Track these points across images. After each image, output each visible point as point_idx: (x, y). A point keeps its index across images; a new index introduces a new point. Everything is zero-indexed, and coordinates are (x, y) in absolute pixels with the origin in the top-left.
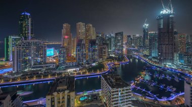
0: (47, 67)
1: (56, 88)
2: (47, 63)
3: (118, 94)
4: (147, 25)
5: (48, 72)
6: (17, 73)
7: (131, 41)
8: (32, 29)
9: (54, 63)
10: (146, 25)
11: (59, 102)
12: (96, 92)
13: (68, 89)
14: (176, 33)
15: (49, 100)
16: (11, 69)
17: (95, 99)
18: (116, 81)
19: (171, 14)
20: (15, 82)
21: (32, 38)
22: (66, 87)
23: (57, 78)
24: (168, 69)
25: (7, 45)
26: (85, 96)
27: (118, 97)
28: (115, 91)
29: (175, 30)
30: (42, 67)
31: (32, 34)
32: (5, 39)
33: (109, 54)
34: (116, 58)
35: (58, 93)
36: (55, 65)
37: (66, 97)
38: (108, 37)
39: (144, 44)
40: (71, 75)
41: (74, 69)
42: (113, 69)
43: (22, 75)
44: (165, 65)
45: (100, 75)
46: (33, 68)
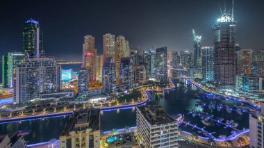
1: (74, 126)
2: (62, 91)
3: (159, 133)
4: (200, 38)
5: (63, 103)
6: (20, 105)
7: (177, 59)
11: (78, 145)
12: (129, 130)
13: (90, 126)
14: (238, 49)
15: (64, 142)
16: (12, 99)
17: (128, 140)
18: (157, 115)
19: (231, 23)
20: (17, 117)
21: (41, 56)
22: (87, 124)
23: (75, 112)
25: (6, 65)
26: (114, 136)
27: (159, 137)
28: (156, 129)
29: (237, 45)
31: (40, 49)
32: (3, 57)
33: (148, 78)
34: (157, 83)
35: (77, 133)
36: (72, 93)
37: (87, 138)
38: (146, 54)
39: (195, 63)
40: (96, 107)
41: (100, 99)
43: (27, 108)
44: (224, 92)
45: (135, 106)
46: (42, 97)
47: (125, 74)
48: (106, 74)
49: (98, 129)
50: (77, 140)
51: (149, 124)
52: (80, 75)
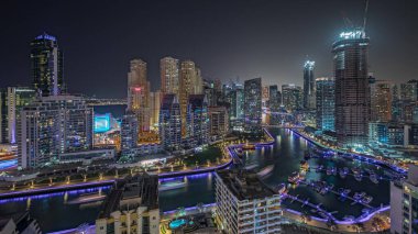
0: (95, 155)
1: (118, 203)
2: (97, 149)
3: (252, 213)
4: (312, 63)
5: (98, 168)
6: (28, 170)
7: (277, 97)
10: (310, 64)
11: (124, 233)
12: (204, 209)
13: (143, 203)
14: (372, 80)
15: (102, 228)
16: (13, 162)
17: (202, 223)
18: (248, 184)
19: (361, 40)
20: (24, 191)
21: (61, 92)
22: (139, 200)
23: (118, 181)
24: (356, 157)
25: (4, 106)
26: (180, 218)
27: (252, 219)
28: (247, 207)
29: (370, 74)
30: (83, 156)
33: (231, 127)
34: (246, 135)
35: (123, 214)
36: (112, 151)
37: (140, 222)
38: (229, 89)
39: (305, 103)
40: (151, 174)
41: (156, 160)
42: (241, 157)
43: (40, 175)
44: (350, 148)
45: (212, 171)
46: (63, 158)
47: (196, 121)
48: (166, 120)
49: (156, 208)
50: (124, 224)
51: (236, 199)
52: (124, 122)
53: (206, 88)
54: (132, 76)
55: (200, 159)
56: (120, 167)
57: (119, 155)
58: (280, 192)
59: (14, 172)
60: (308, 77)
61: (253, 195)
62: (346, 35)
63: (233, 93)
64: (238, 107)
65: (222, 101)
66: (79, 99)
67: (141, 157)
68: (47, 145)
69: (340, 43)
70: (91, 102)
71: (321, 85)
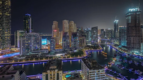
0: (42, 52)
1: (49, 68)
2: (42, 50)
3: (94, 74)
4: (117, 21)
5: (43, 56)
6: (23, 56)
7: (104, 33)
8: (32, 26)
9: (47, 50)
11: (51, 78)
12: (77, 72)
13: (57, 68)
14: (142, 27)
15: (44, 75)
16: (18, 53)
17: (76, 77)
18: (93, 64)
19: (138, 12)
20: (22, 62)
21: (32, 32)
22: (56, 67)
23: (49, 61)
24: (136, 56)
25: (16, 36)
26: (69, 74)
27: (94, 77)
28: (92, 72)
29: (141, 24)
30: (39, 52)
31: (32, 29)
32: (15, 32)
33: (87, 44)
34: (92, 47)
35: (51, 71)
36: (47, 51)
37: (56, 74)
38: (86, 30)
39: (115, 35)
40: (59, 59)
41: (61, 54)
42: (90, 54)
43: (26, 58)
44: (133, 53)
45: (80, 59)
46: (33, 53)
47: (74, 42)
48: (64, 41)
49: (61, 70)
50: (51, 75)
51: (88, 69)
52: (51, 42)
53: (78, 30)
54: (54, 26)
55: (76, 54)
56: (50, 56)
57: (49, 52)
58: (105, 67)
59: (19, 56)
60: (116, 26)
61: (95, 68)
62: (131, 10)
63: (87, 32)
64: (89, 37)
65: (84, 35)
66: (37, 34)
67: (56, 53)
68: (28, 48)
69: (129, 13)
70: (41, 35)
71: (121, 29)
